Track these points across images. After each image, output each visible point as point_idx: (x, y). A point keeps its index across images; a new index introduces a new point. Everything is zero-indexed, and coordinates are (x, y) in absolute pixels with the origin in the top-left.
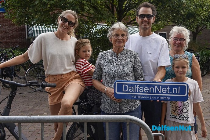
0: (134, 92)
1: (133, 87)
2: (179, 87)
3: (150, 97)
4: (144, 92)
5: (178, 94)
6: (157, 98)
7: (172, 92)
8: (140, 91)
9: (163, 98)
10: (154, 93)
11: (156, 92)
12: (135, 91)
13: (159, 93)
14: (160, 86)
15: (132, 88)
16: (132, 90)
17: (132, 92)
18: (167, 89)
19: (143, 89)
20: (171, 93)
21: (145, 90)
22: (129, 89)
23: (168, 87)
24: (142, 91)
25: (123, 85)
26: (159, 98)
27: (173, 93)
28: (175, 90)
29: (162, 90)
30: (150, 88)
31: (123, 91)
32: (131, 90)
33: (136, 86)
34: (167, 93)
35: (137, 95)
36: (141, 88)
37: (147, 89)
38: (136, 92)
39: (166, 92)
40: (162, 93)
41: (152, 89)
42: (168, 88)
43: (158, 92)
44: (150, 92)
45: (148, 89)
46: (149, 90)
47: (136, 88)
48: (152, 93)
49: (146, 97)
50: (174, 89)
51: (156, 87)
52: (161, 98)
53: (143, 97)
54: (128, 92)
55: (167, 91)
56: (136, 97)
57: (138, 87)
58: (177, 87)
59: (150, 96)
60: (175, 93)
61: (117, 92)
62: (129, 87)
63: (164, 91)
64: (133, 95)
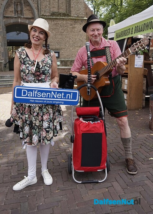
2: (72, 93)
3: (46, 102)
4: (41, 97)
5: (70, 99)
6: (52, 102)
7: (66, 98)
8: (38, 96)
9: (58, 102)
10: (51, 98)
11: (52, 97)
12: (33, 96)
14: (56, 92)
15: (31, 93)
17: (31, 97)
18: (62, 95)
21: (42, 95)
22: (28, 94)
24: (40, 96)
25: (23, 90)
26: (54, 102)
30: (47, 94)
31: (22, 95)
32: (29, 95)
33: (35, 92)
34: (61, 98)
35: (35, 100)
36: (39, 94)
37: (44, 94)
40: (57, 98)
42: (63, 94)
44: (47, 97)
47: (35, 93)
49: (43, 102)
50: (67, 95)
51: (52, 92)
52: (56, 102)
53: (41, 101)
54: (27, 96)
55: (62, 96)
56: (34, 101)
57: (36, 93)
58: (70, 93)
59: (46, 100)
60: (68, 99)
61: (16, 97)
62: (28, 92)
63: (59, 97)
64: (31, 99)
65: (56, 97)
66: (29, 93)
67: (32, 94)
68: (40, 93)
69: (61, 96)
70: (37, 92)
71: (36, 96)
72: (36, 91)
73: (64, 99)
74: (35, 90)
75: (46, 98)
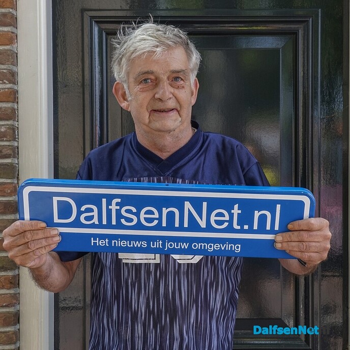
0: (100, 226)
1: (95, 208)
2: (278, 206)
3: (164, 245)
4: (139, 226)
5: (272, 232)
6: (190, 246)
7: (251, 225)
8: (123, 221)
9: (217, 247)
10: (181, 228)
11: (186, 225)
12: (105, 222)
13: (199, 229)
14: (205, 204)
15: (91, 210)
16: (92, 218)
17: (93, 226)
18: (231, 216)
19: (137, 214)
20: (246, 227)
21: (143, 216)
22: (80, 213)
23: (236, 206)
24: (131, 220)
25: (55, 199)
26: (198, 246)
27: (255, 227)
28: (263, 218)
29: (213, 218)
30: (165, 211)
31: (56, 220)
32: (87, 219)
33: (109, 203)
34: (230, 229)
35: (111, 237)
36: (128, 211)
37: (151, 213)
38: (109, 226)
39: (226, 224)
40: (209, 228)
41: (171, 215)
42: (236, 211)
43: (194, 226)
44: (164, 224)
45: (156, 215)
46: (160, 219)
47: (109, 212)
48: (170, 227)
49: (149, 244)
50: (257, 214)
51: (188, 205)
52: (207, 246)
53: (137, 244)
54: (77, 223)
55: (231, 221)
56: (110, 243)
57: (114, 207)
58: (270, 205)
59: (163, 239)
60: (262, 229)
62: (79, 208)
63: (219, 223)
64: (95, 236)
65: (203, 224)
66: (83, 209)
67: (95, 213)
68: (134, 210)
69: (227, 218)
70: (117, 204)
71: (114, 223)
72: (115, 201)
73: (242, 231)
74: (110, 198)
75: (159, 227)
